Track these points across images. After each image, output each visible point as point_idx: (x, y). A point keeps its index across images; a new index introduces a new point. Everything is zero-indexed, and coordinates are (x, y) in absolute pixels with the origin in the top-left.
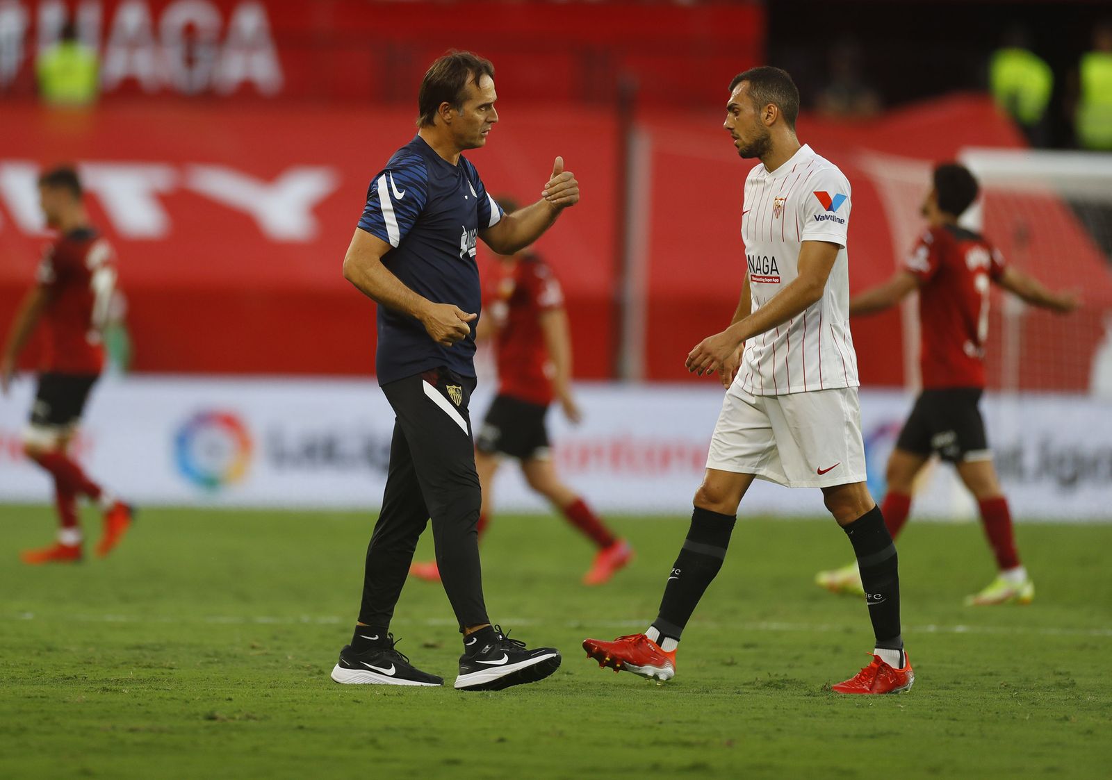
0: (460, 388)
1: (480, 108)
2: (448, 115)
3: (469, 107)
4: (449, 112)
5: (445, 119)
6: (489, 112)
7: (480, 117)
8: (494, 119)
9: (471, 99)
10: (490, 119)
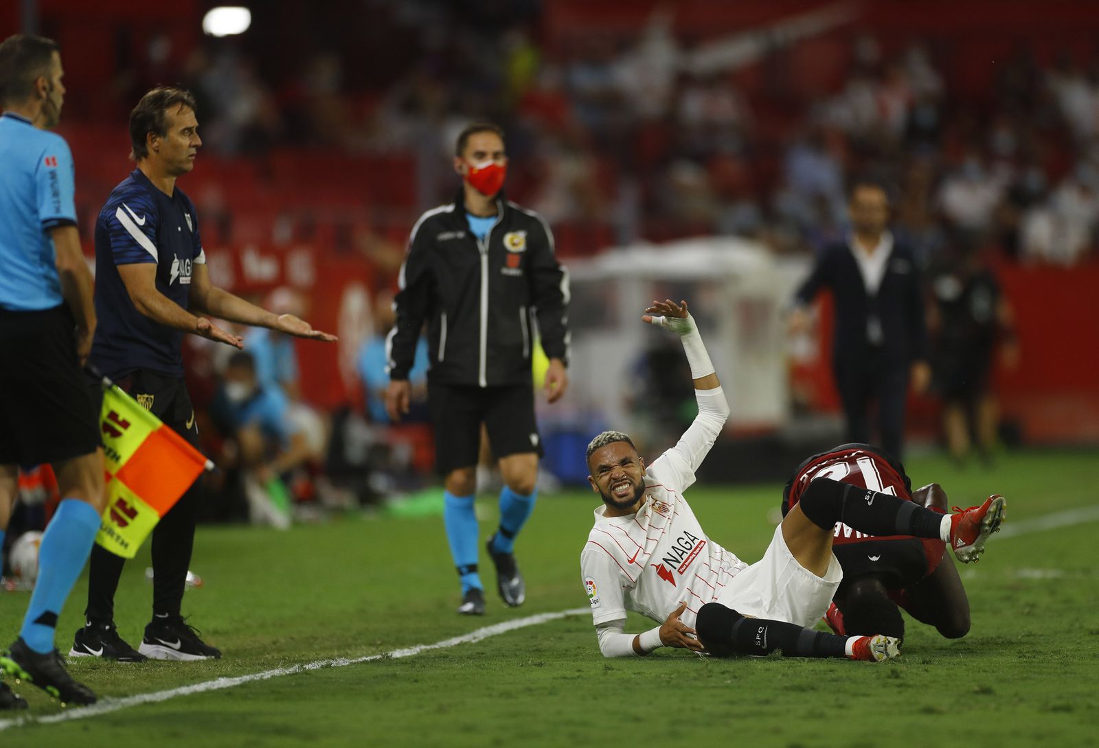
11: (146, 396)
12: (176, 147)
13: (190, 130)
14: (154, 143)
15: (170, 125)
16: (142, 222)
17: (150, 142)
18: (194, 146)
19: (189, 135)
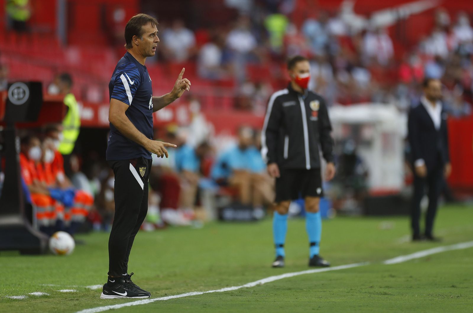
0: (145, 168)
1: (150, 36)
2: (137, 41)
3: (145, 37)
4: (137, 40)
5: (136, 43)
6: (155, 37)
7: (151, 40)
8: (158, 41)
9: (145, 33)
10: (156, 41)
11: (143, 168)
12: (147, 43)
13: (154, 34)
14: (135, 42)
15: (144, 32)
16: (132, 83)
17: (134, 41)
18: (157, 42)
19: (153, 37)
